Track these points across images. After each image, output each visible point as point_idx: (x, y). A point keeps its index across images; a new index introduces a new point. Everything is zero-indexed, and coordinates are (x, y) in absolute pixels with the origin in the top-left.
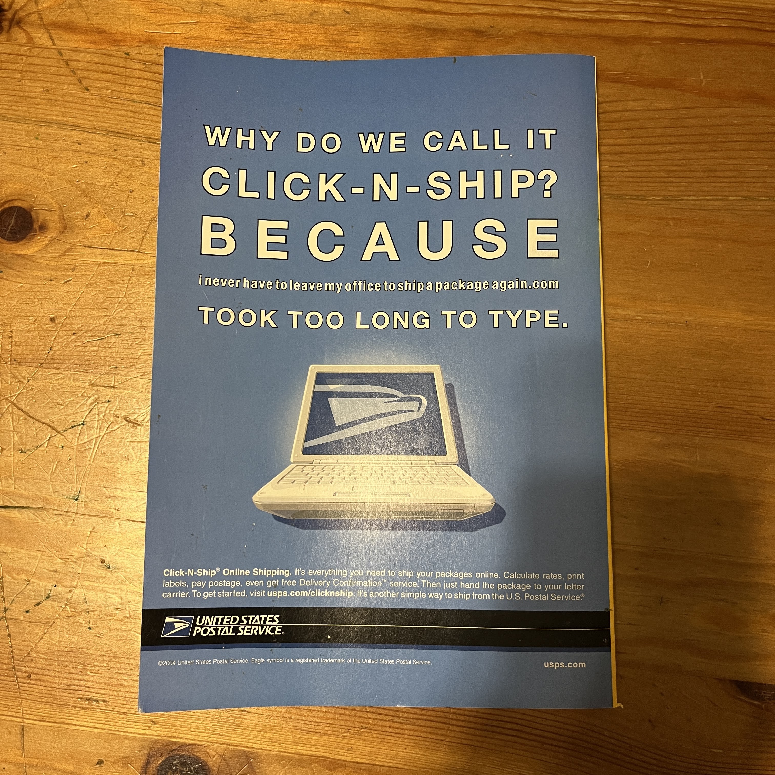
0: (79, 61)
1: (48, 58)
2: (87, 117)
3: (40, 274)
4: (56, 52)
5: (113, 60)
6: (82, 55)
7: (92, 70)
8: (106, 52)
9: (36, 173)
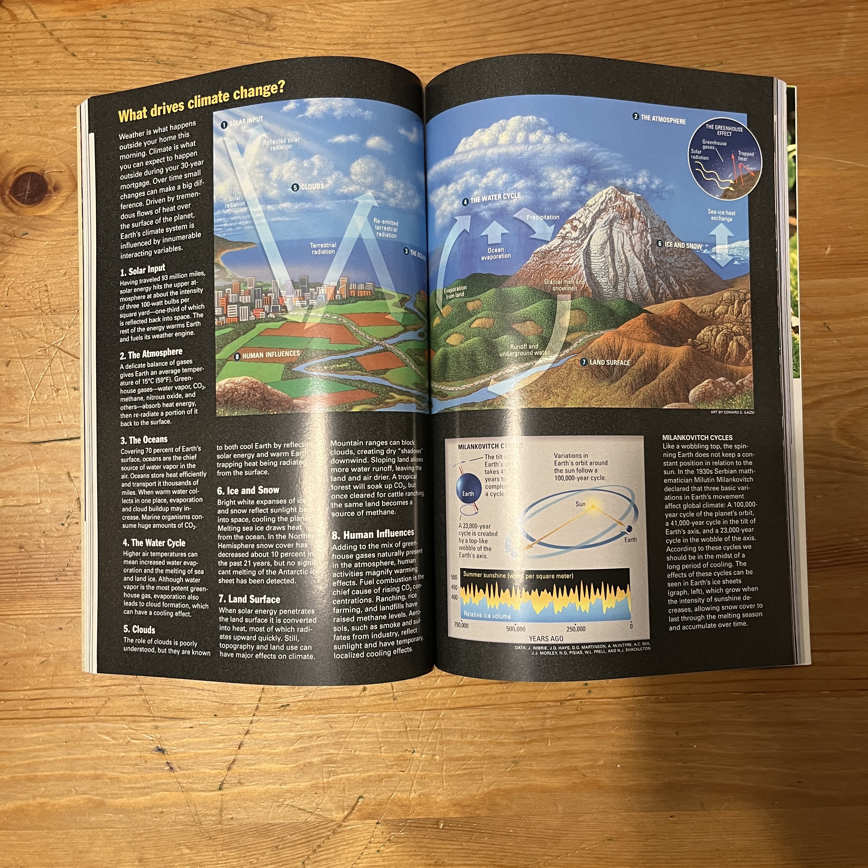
0: (61, 30)
1: (33, 31)
2: (78, 81)
3: (62, 230)
4: (39, 25)
5: (91, 25)
6: (63, 24)
7: (75, 37)
8: (84, 18)
9: (42, 139)
